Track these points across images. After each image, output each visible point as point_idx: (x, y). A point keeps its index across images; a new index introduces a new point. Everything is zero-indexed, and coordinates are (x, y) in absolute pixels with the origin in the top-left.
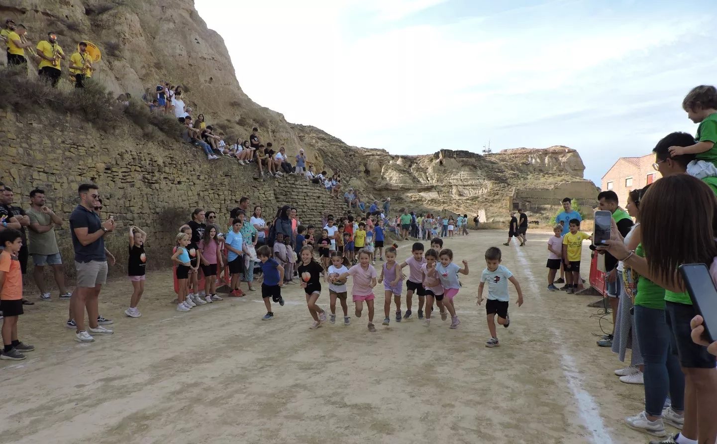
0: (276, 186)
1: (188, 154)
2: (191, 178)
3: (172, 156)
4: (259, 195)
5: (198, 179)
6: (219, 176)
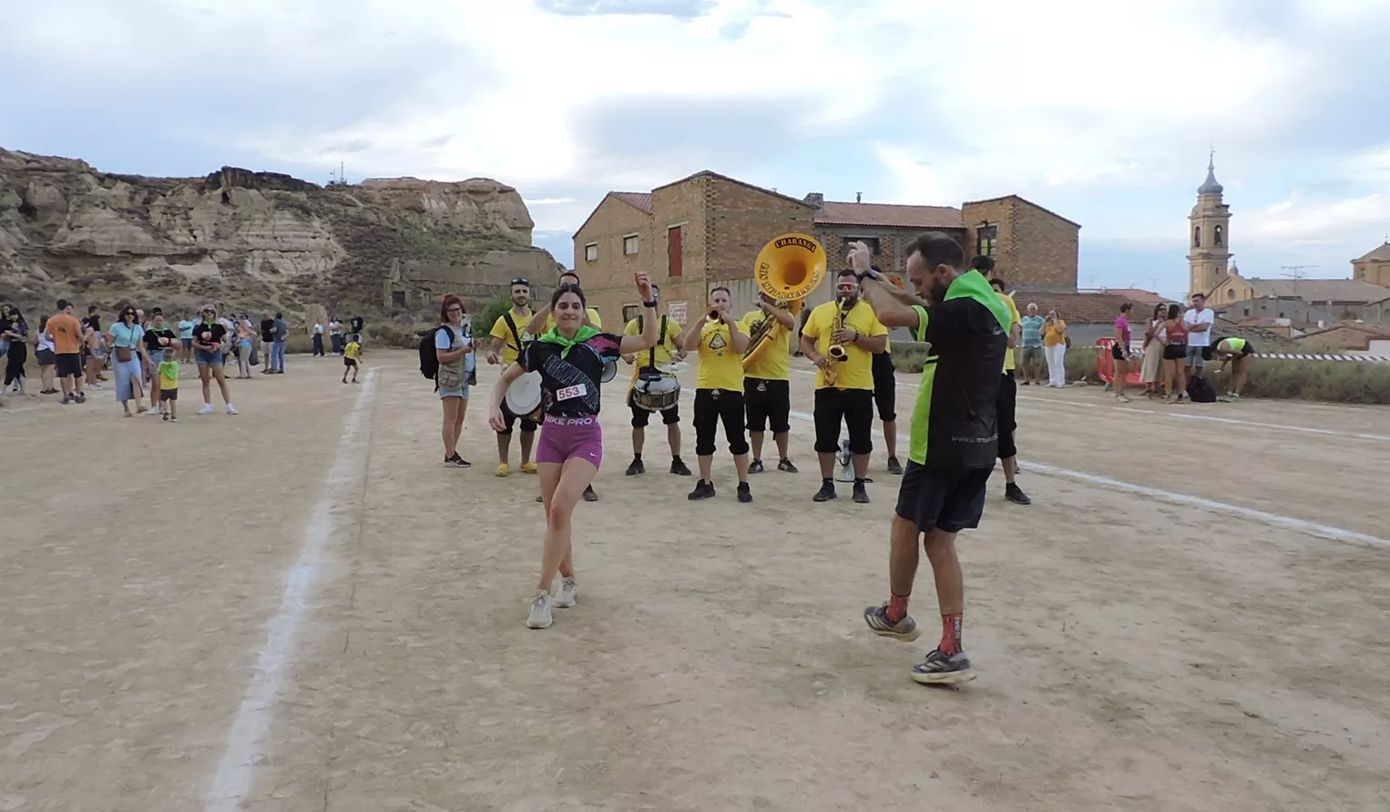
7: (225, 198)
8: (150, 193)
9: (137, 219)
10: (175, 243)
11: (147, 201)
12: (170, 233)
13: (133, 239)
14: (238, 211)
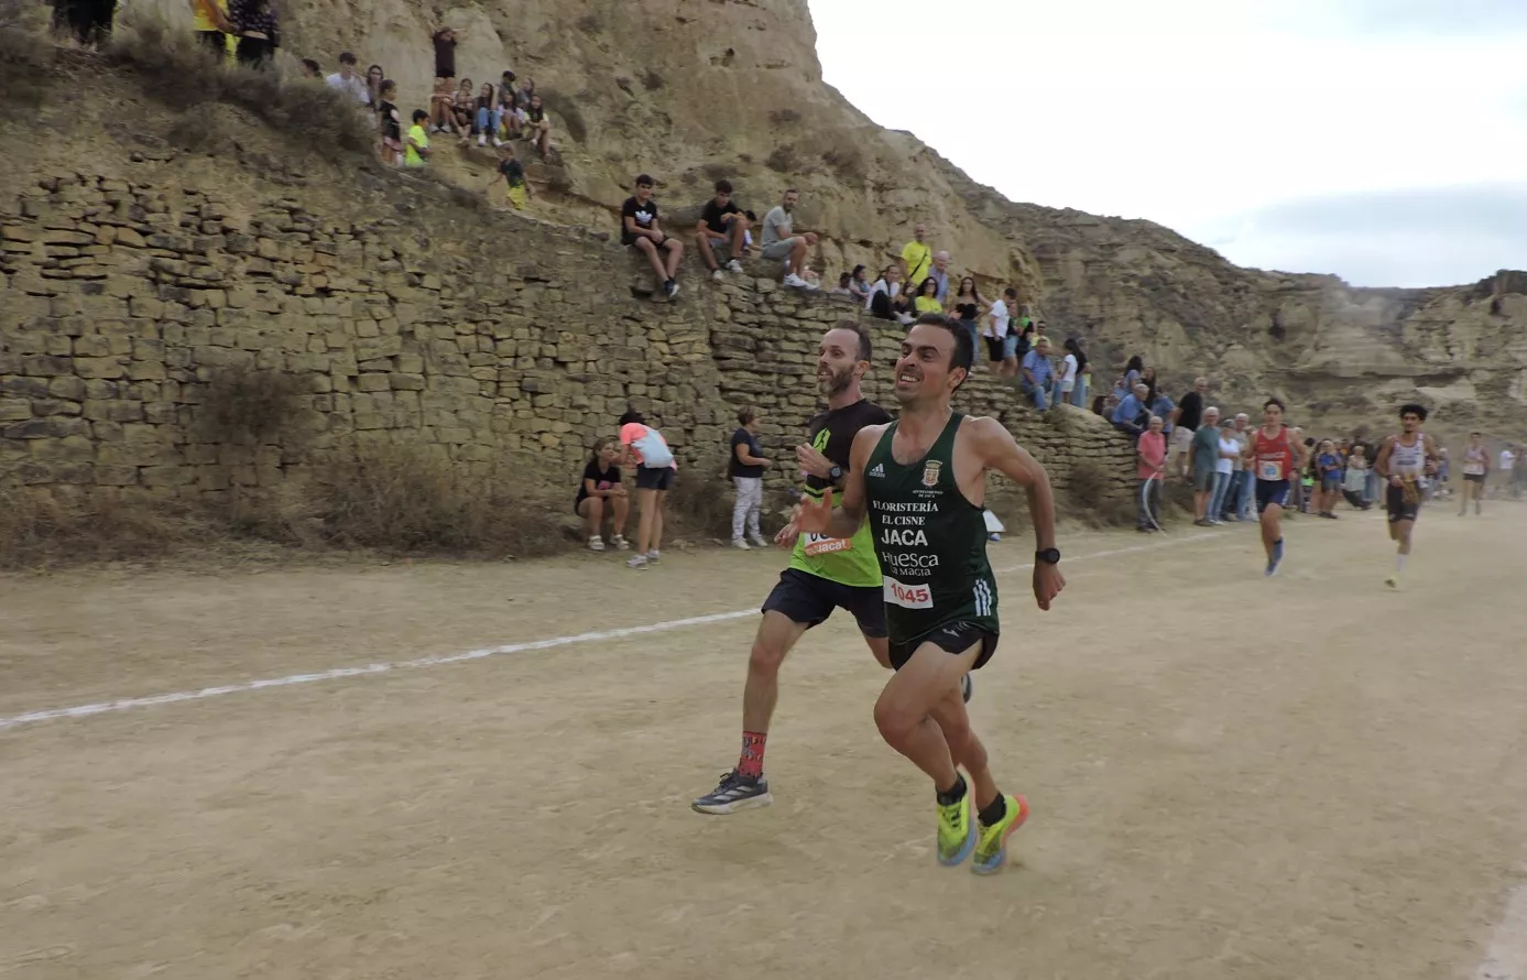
0: (721, 320)
1: (377, 202)
2: (377, 278)
3: (294, 205)
4: (645, 344)
5: (412, 284)
6: (499, 280)
7: (1495, 309)
8: (1406, 307)
9: (1387, 337)
10: (1428, 363)
11: (1401, 317)
12: (1422, 351)
13: (1379, 358)
14: (1509, 323)
